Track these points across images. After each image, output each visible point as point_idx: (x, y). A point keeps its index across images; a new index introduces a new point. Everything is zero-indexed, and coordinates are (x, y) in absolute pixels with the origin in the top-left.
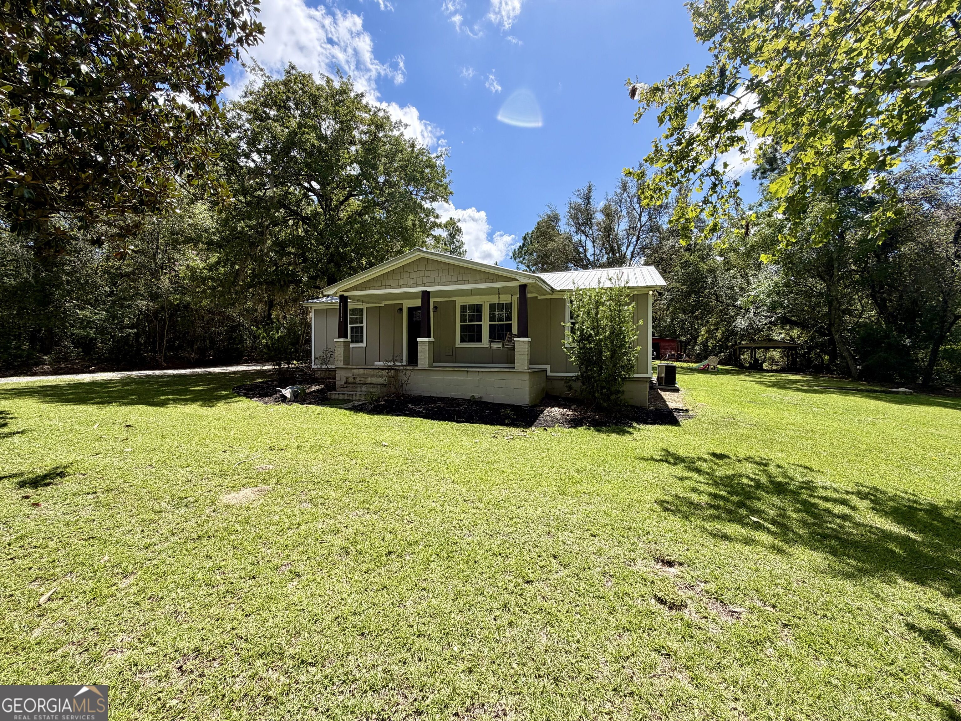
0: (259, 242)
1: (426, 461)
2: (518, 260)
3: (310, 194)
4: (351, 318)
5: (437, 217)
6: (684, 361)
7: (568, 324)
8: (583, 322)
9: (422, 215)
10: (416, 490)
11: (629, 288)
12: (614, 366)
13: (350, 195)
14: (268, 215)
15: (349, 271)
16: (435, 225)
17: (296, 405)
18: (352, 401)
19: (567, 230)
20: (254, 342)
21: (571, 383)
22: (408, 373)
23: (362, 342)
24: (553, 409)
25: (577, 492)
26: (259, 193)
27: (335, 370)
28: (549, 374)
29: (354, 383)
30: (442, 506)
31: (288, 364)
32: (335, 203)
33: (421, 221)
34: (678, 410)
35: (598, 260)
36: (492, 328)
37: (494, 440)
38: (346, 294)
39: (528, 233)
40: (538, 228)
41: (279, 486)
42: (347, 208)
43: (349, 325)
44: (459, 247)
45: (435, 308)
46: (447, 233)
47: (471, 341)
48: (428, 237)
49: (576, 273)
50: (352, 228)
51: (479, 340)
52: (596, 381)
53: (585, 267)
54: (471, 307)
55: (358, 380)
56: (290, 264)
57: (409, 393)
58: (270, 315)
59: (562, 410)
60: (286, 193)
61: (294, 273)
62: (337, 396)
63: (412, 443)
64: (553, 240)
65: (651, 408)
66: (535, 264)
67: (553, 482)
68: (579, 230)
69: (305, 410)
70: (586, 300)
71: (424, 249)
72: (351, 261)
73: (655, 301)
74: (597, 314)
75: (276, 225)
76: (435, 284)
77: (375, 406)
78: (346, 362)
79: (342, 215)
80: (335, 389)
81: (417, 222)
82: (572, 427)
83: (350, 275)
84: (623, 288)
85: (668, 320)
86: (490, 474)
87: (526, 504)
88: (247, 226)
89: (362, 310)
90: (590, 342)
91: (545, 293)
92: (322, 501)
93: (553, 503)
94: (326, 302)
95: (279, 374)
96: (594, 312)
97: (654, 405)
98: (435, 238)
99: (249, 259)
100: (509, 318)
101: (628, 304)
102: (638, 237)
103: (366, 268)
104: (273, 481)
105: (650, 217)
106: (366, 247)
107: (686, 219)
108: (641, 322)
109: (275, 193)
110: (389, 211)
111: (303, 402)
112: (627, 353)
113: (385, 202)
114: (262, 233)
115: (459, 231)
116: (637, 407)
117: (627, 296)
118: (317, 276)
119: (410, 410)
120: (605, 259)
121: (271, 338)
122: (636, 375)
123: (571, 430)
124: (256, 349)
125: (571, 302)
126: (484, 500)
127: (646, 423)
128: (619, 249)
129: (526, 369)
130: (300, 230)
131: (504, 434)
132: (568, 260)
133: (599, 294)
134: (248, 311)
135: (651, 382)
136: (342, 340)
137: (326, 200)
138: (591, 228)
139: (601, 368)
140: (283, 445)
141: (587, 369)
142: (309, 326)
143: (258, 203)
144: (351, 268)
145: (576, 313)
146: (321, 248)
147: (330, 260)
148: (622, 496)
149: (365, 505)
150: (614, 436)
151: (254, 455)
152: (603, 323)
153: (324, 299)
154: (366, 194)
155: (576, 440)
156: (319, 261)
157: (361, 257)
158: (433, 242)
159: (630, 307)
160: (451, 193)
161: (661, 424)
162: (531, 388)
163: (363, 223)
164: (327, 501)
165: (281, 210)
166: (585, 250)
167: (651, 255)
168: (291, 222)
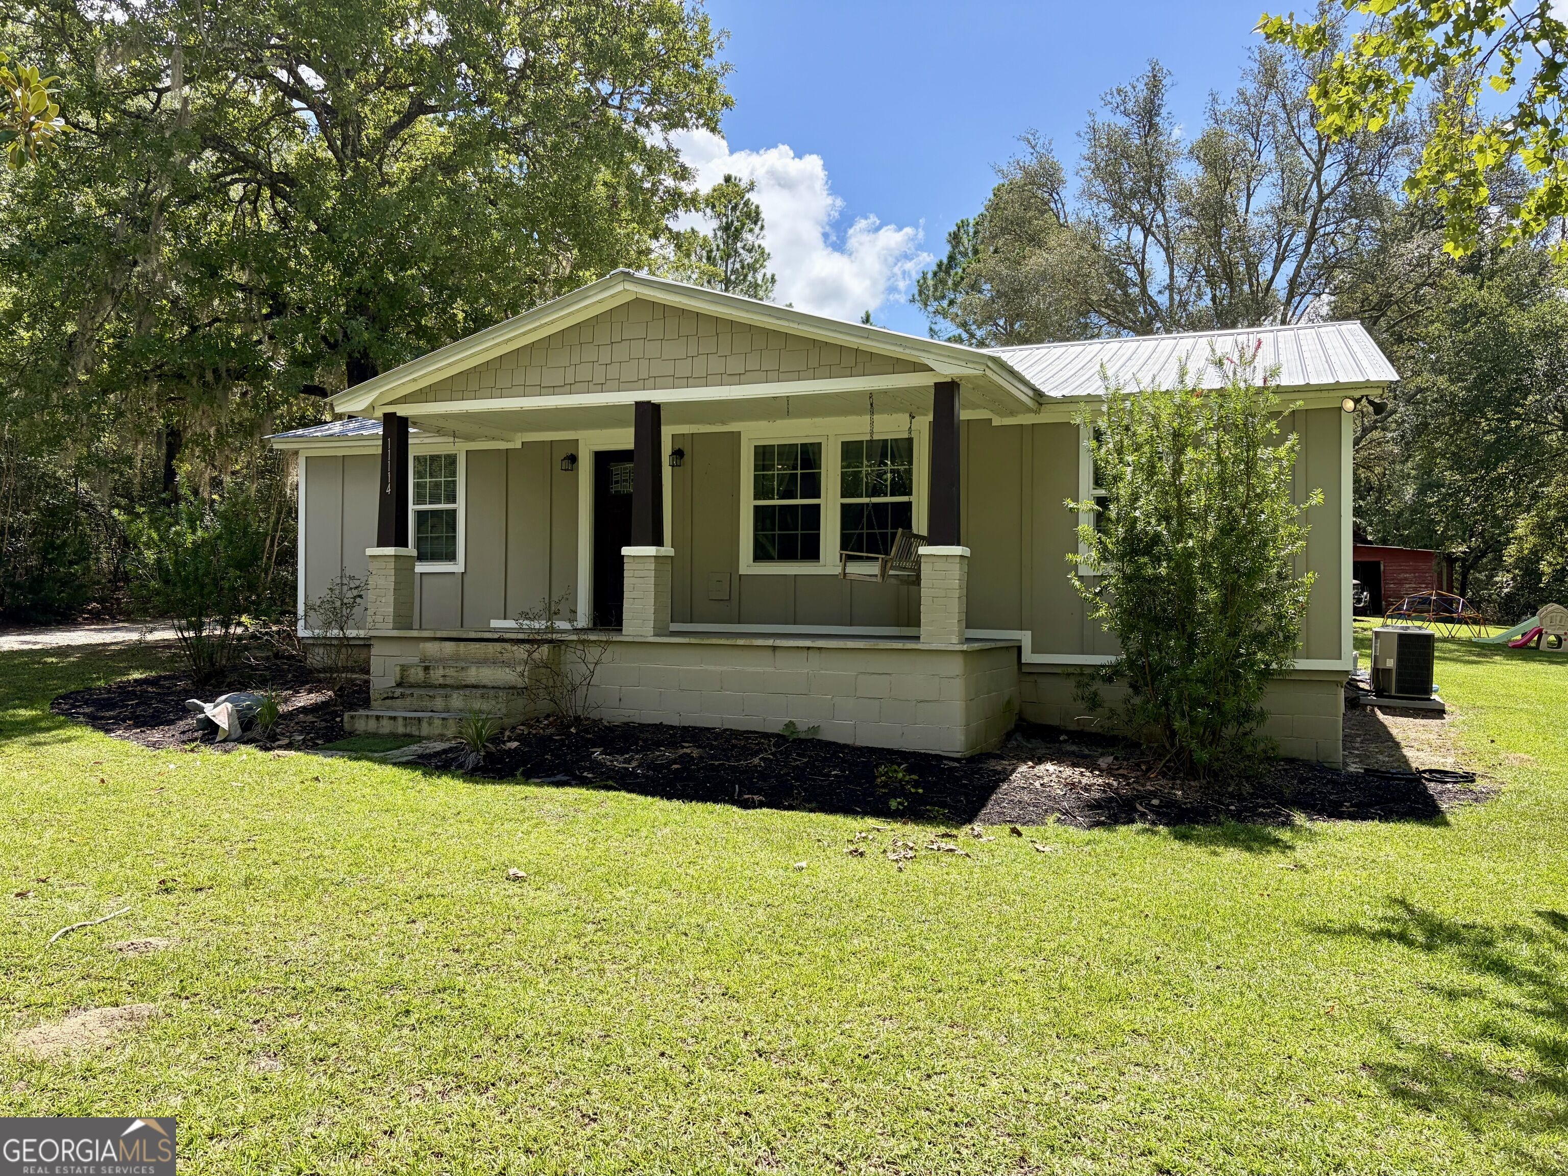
0: (136, 249)
1: (642, 925)
2: (933, 305)
3: (296, 104)
4: (417, 486)
5: (683, 174)
6: (1461, 621)
7: (1086, 505)
8: (1135, 498)
9: (639, 170)
10: (608, 1019)
11: (1278, 390)
12: (1233, 634)
13: (418, 108)
14: (164, 167)
15: (413, 341)
16: (676, 199)
17: (247, 754)
18: (419, 739)
19: (1087, 214)
20: (122, 559)
21: (1097, 686)
22: (594, 653)
23: (451, 557)
24: (1041, 769)
25: (1114, 1028)
26: (141, 102)
27: (366, 644)
28: (1028, 657)
29: (427, 685)
30: (689, 1069)
31: (226, 624)
32: (371, 132)
33: (633, 185)
34: (1441, 775)
35: (1184, 305)
36: (849, 515)
37: (854, 861)
38: (402, 411)
39: (964, 224)
40: (995, 207)
41: (185, 1005)
42: (410, 147)
43: (412, 507)
44: (753, 268)
45: (678, 454)
46: (715, 223)
47: (787, 554)
48: (655, 236)
49: (1114, 345)
50: (426, 210)
51: (812, 552)
52: (1175, 682)
53: (1144, 328)
54: (787, 452)
55: (437, 675)
56: (232, 318)
57: (594, 715)
58: (170, 473)
59: (1068, 772)
60: (222, 101)
61: (246, 346)
62: (372, 725)
63: (600, 871)
64: (1040, 244)
65: (1353, 768)
66: (989, 318)
67: (1037, 997)
68: (1122, 213)
69: (274, 765)
70: (1142, 430)
71: (643, 274)
72: (419, 310)
73: (1365, 431)
74: (1177, 470)
75: (193, 199)
76: (675, 382)
77: (489, 755)
78: (403, 619)
79: (393, 168)
80: (366, 703)
81: (622, 192)
82: (1098, 824)
83: (418, 353)
84: (1260, 391)
85: (1409, 492)
86: (839, 970)
87: (951, 1064)
88: (102, 203)
89: (451, 460)
90: (1156, 560)
91: (1011, 406)
92: (317, 1050)
93: (1037, 1066)
94: (342, 436)
95: (194, 658)
96: (1166, 467)
97: (1362, 759)
98: (676, 237)
99: (108, 303)
100: (903, 485)
101: (1276, 442)
102: (1313, 231)
103: (467, 332)
104: (168, 986)
105: (1350, 169)
106: (466, 268)
107: (1465, 176)
108: (1317, 498)
109: (185, 101)
110: (536, 158)
111: (267, 743)
112: (1274, 593)
113: (525, 129)
114: (144, 225)
115: (754, 216)
116: (1306, 764)
117: (1274, 415)
118: (318, 356)
119: (596, 766)
120: (1207, 301)
121: (174, 545)
122: (1302, 664)
123: (1097, 833)
124: (126, 578)
125: (1098, 435)
126: (820, 1050)
127: (1335, 813)
128: (1252, 267)
129: (953, 642)
130: (263, 215)
131: (888, 844)
132: (1086, 306)
133: (1183, 411)
134: (101, 463)
135: (1352, 685)
136: (390, 551)
137: (344, 124)
138: (1159, 206)
139: (1192, 641)
140: (202, 875)
141: (1146, 643)
142: (292, 512)
143: (136, 132)
144: (420, 331)
145: (1110, 471)
146: (330, 274)
147: (357, 308)
148: (1258, 1045)
149: (450, 1064)
150: (1231, 856)
151: (110, 907)
152: (1198, 500)
153: (337, 427)
154: (466, 106)
155: (1113, 867)
156: (321, 310)
157: (452, 299)
158: (670, 251)
159: (1282, 451)
160: (725, 103)
161: (1386, 817)
162: (969, 700)
163: (457, 195)
164: (333, 1053)
165: (208, 153)
166: (1141, 273)
167: (1353, 288)
168: (236, 191)
